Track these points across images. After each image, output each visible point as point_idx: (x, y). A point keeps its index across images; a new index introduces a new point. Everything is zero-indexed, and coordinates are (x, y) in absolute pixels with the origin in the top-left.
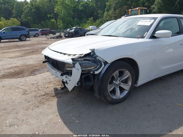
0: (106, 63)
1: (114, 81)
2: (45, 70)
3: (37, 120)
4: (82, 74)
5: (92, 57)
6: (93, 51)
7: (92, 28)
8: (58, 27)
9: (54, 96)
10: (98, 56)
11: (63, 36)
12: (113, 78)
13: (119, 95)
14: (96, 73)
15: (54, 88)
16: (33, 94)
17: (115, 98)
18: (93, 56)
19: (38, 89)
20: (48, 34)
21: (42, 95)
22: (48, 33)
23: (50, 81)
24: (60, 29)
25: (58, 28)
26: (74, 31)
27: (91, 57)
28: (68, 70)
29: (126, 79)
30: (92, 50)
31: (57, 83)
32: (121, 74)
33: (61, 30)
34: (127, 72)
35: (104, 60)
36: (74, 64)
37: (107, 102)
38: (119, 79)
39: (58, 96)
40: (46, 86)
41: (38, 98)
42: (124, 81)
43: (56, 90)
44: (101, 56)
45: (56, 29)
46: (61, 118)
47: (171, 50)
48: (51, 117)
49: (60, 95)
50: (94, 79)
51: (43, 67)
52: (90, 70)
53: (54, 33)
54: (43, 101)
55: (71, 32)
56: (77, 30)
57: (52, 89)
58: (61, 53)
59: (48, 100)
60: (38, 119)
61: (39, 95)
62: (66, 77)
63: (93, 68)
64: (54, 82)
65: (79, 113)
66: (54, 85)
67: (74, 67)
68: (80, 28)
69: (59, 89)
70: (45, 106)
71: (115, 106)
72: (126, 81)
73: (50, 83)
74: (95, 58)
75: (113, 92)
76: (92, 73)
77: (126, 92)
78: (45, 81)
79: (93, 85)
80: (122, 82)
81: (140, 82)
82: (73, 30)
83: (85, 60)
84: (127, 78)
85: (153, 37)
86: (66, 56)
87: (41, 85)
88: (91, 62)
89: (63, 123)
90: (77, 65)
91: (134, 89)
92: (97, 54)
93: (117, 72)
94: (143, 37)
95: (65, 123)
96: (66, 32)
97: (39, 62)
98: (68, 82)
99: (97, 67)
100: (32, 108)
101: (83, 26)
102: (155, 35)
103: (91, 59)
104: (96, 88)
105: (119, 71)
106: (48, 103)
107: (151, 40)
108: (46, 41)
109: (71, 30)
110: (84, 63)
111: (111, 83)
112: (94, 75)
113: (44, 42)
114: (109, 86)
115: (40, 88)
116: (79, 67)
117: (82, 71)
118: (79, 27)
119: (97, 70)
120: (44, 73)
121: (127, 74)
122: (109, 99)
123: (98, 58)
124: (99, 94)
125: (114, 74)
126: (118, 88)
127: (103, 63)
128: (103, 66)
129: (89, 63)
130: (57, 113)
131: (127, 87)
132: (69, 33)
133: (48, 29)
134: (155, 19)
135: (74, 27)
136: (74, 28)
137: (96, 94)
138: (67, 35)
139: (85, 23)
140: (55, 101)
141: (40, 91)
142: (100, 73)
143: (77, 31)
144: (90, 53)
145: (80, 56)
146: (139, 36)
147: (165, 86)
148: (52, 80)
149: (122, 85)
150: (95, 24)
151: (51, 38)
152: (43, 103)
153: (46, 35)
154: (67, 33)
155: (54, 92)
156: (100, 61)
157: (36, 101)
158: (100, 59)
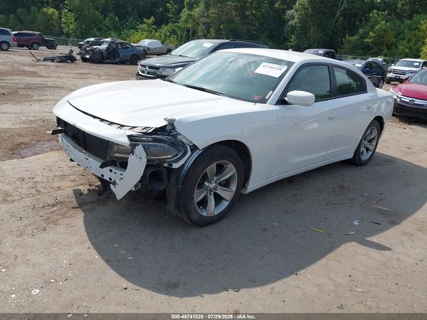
0: (194, 148)
1: (206, 183)
2: (45, 146)
3: (47, 258)
4: (147, 166)
5: (169, 135)
6: (171, 123)
7: (150, 44)
8: (61, 29)
9: (76, 208)
10: (180, 134)
11: (78, 57)
12: (205, 178)
13: (213, 209)
14: (176, 166)
15: (74, 190)
16: (28, 201)
17: (205, 214)
18: (171, 132)
19: (37, 191)
20: (35, 46)
21: (49, 205)
22: (34, 43)
23: (61, 173)
24: (68, 35)
25: (63, 34)
26: (108, 49)
27: (167, 134)
28: (117, 157)
29: (227, 180)
30: (168, 120)
31: (80, 179)
32: (220, 169)
33: (71, 39)
34: (231, 166)
35: (191, 142)
36: (133, 146)
37: (189, 222)
38: (215, 179)
39: (86, 207)
40: (56, 185)
41: (41, 210)
42: (224, 183)
43: (78, 194)
44: (187, 135)
45: (55, 35)
46: (99, 253)
47: (316, 125)
48: (76, 250)
49: (90, 206)
50: (169, 179)
51: (39, 139)
52: (164, 161)
53: (51, 46)
54: (54, 217)
55: (100, 51)
56: (114, 46)
57: (70, 191)
58: (102, 120)
59: (64, 216)
60: (49, 254)
61: (41, 205)
62: (111, 171)
63: (170, 156)
64: (73, 177)
65: (134, 242)
66: (72, 184)
67: (133, 153)
68: (122, 44)
69: (86, 192)
70: (61, 228)
71: (205, 230)
72: (226, 184)
73: (63, 177)
74: (175, 137)
75: (203, 203)
76: (166, 165)
77: (225, 204)
78: (51, 174)
79: (164, 190)
80: (220, 184)
81: (253, 185)
82: (104, 47)
83: (155, 140)
84: (230, 178)
85: (282, 101)
86: (114, 128)
87: (43, 182)
88: (166, 146)
89: (104, 263)
90: (139, 149)
91: (240, 199)
92: (179, 129)
93: (214, 165)
94: (264, 101)
95: (108, 261)
96: (85, 49)
97: (27, 126)
98: (117, 181)
99: (177, 155)
100: (30, 232)
101: (128, 36)
102: (286, 99)
103: (167, 140)
104: (172, 195)
105: (217, 165)
106: (65, 221)
107: (277, 107)
108: (33, 66)
109: (100, 45)
110: (152, 145)
111: (201, 186)
112: (170, 170)
113: (27, 68)
114: (196, 191)
115: (42, 190)
116: (143, 154)
117: (148, 161)
118: (119, 41)
119: (177, 161)
120: (45, 154)
121: (231, 171)
122: (195, 217)
123: (179, 137)
124: (178, 206)
125: (207, 170)
126: (212, 196)
127: (188, 147)
128: (189, 153)
129: (162, 147)
130: (88, 244)
131: (228, 195)
132: (93, 50)
133: (37, 33)
134: (290, 64)
135: (108, 40)
136: (107, 42)
137: (171, 207)
138: (88, 57)
139: (134, 28)
140: (79, 219)
141: (43, 196)
142: (183, 166)
143: (114, 50)
144: (166, 125)
145: (144, 131)
146: (256, 98)
147: (296, 195)
148: (67, 171)
149: (220, 191)
150: (157, 34)
151: (45, 60)
152: (55, 223)
153: (30, 47)
154: (87, 52)
155: (74, 199)
156: (184, 144)
157: (38, 218)
158: (184, 140)
